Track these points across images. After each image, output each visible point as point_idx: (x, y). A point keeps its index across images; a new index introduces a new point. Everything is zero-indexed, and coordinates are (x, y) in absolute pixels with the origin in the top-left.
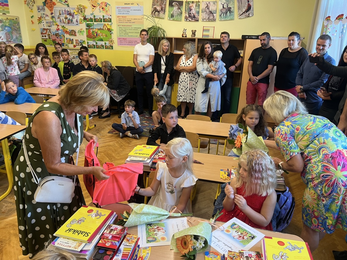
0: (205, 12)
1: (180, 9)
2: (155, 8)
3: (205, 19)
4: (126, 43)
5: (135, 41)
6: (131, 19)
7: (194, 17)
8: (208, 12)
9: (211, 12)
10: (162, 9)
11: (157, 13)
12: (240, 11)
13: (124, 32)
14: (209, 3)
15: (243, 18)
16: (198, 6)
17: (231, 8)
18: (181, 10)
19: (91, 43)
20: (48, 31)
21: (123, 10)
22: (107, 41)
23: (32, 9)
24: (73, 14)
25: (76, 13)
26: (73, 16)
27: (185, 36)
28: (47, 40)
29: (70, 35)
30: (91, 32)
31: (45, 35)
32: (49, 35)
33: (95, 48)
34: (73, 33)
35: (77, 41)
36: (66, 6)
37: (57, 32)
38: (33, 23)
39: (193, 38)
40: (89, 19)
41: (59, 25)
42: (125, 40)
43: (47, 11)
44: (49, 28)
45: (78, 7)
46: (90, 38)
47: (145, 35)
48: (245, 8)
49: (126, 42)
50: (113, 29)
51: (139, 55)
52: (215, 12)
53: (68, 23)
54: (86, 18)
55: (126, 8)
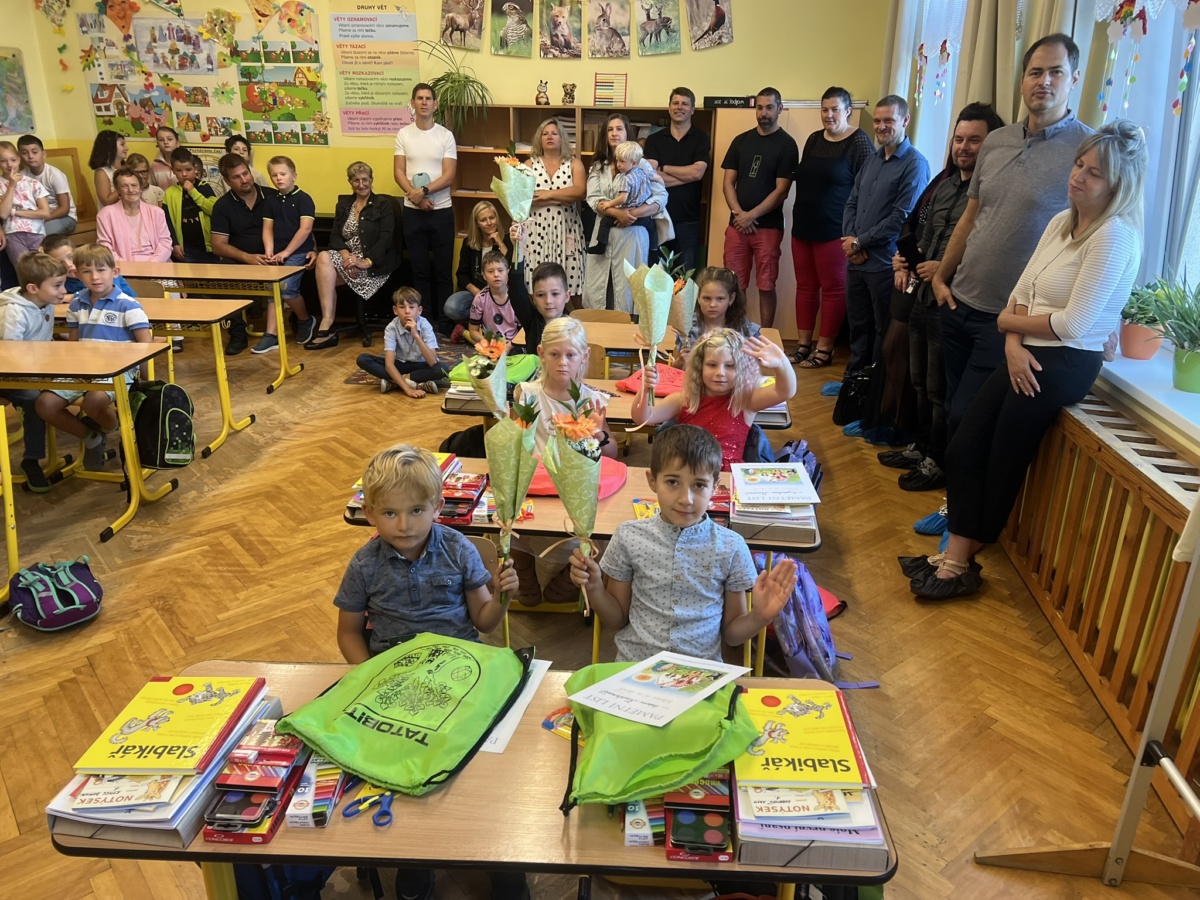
0: (598, 32)
1: (525, 22)
2: (452, 19)
3: (599, 51)
4: (368, 124)
5: (395, 119)
6: (381, 53)
7: (568, 45)
8: (605, 32)
9: (614, 32)
10: (472, 23)
11: (457, 34)
12: (695, 28)
13: (360, 91)
14: (608, 5)
15: (706, 48)
16: (577, 13)
17: (669, 19)
18: (528, 26)
19: (259, 125)
20: (117, 91)
21: (353, 26)
22: (309, 119)
23: (60, 26)
24: (197, 37)
25: (206, 36)
26: (196, 45)
27: (544, 100)
28: (112, 119)
29: (187, 103)
30: (255, 94)
31: (107, 104)
32: (119, 104)
33: (270, 141)
34: (198, 96)
35: (212, 121)
36: (173, 15)
37: (147, 96)
38: (65, 67)
39: (569, 106)
40: (249, 52)
41: (151, 71)
42: (364, 116)
43: (112, 31)
44: (119, 82)
45: (212, 18)
46: (255, 112)
47: (428, 98)
48: (709, 18)
49: (369, 121)
50: (324, 82)
51: (410, 159)
52: (626, 31)
53: (182, 66)
54: (238, 49)
55: (362, 19)
